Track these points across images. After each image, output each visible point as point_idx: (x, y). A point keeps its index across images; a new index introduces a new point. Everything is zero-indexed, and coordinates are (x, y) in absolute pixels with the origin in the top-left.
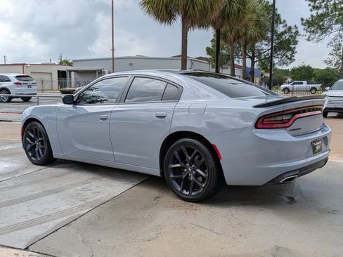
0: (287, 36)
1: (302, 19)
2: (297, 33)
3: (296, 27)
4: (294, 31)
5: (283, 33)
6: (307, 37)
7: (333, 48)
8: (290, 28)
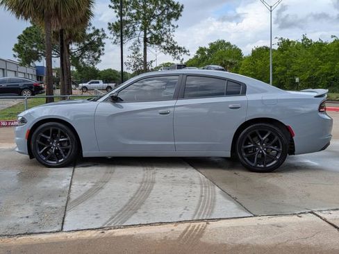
0: (95, 38)
1: (109, 24)
2: (104, 35)
3: (103, 30)
4: (101, 34)
5: (91, 35)
6: (113, 41)
7: (133, 51)
8: (98, 31)
